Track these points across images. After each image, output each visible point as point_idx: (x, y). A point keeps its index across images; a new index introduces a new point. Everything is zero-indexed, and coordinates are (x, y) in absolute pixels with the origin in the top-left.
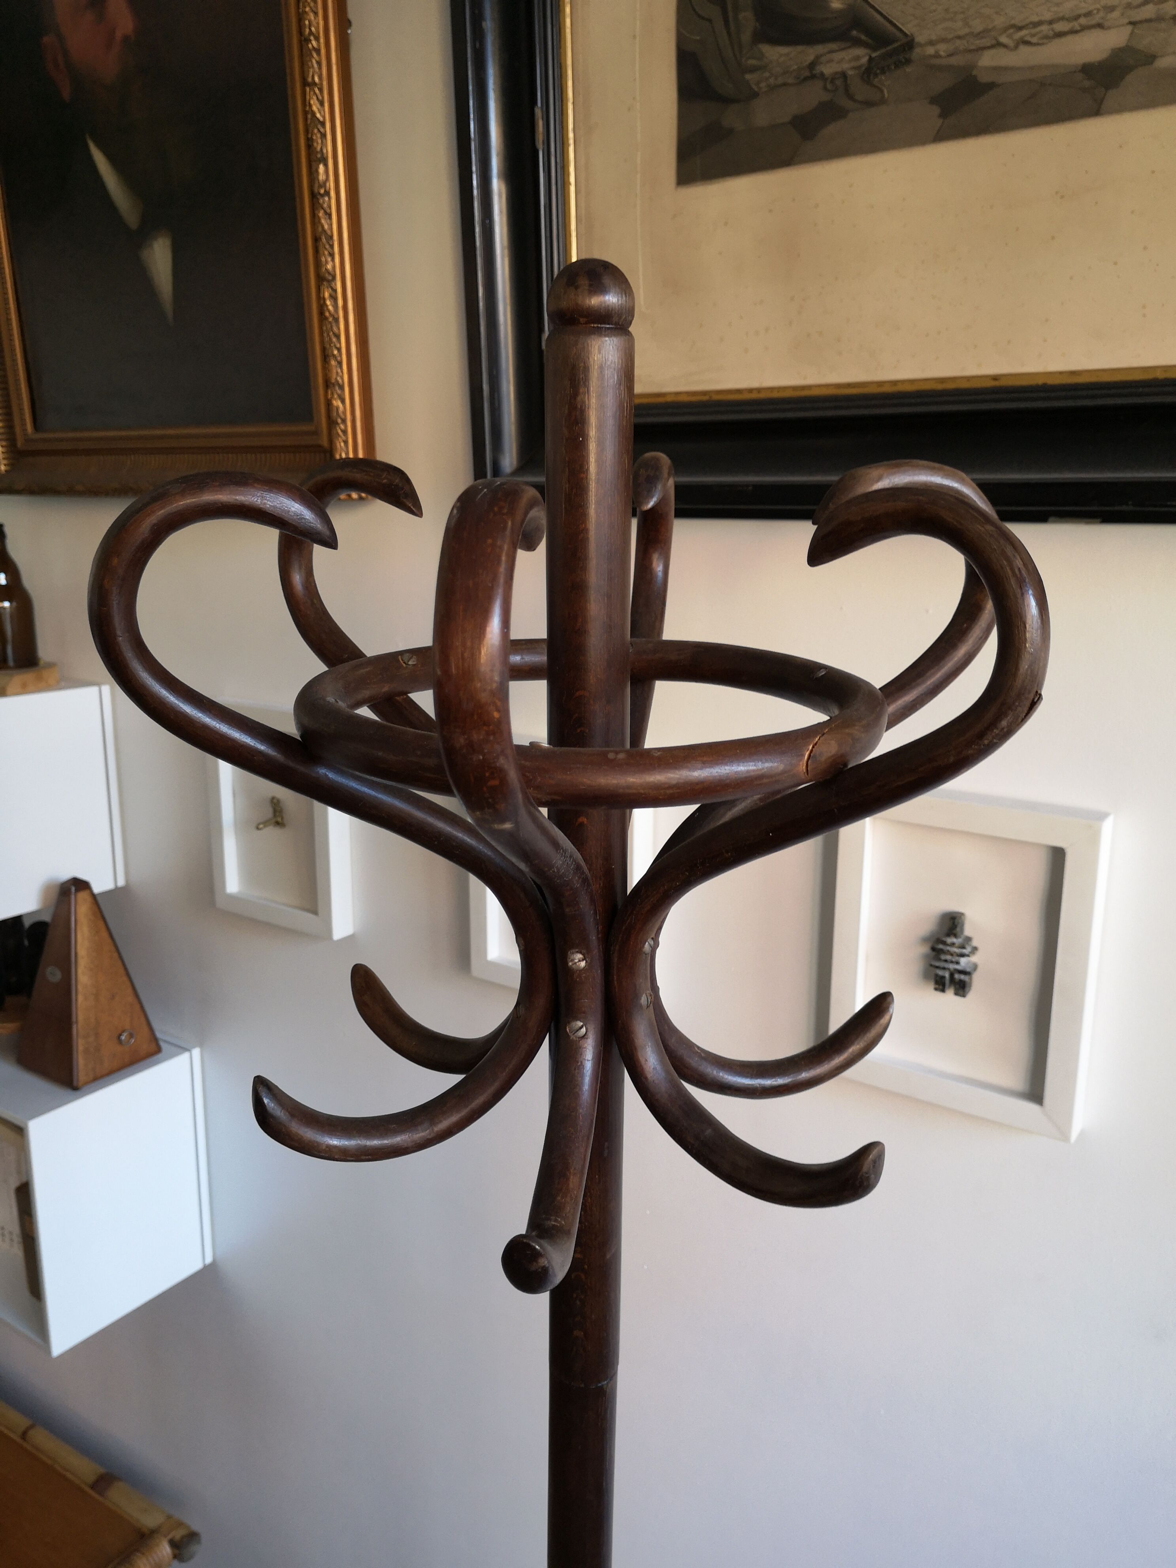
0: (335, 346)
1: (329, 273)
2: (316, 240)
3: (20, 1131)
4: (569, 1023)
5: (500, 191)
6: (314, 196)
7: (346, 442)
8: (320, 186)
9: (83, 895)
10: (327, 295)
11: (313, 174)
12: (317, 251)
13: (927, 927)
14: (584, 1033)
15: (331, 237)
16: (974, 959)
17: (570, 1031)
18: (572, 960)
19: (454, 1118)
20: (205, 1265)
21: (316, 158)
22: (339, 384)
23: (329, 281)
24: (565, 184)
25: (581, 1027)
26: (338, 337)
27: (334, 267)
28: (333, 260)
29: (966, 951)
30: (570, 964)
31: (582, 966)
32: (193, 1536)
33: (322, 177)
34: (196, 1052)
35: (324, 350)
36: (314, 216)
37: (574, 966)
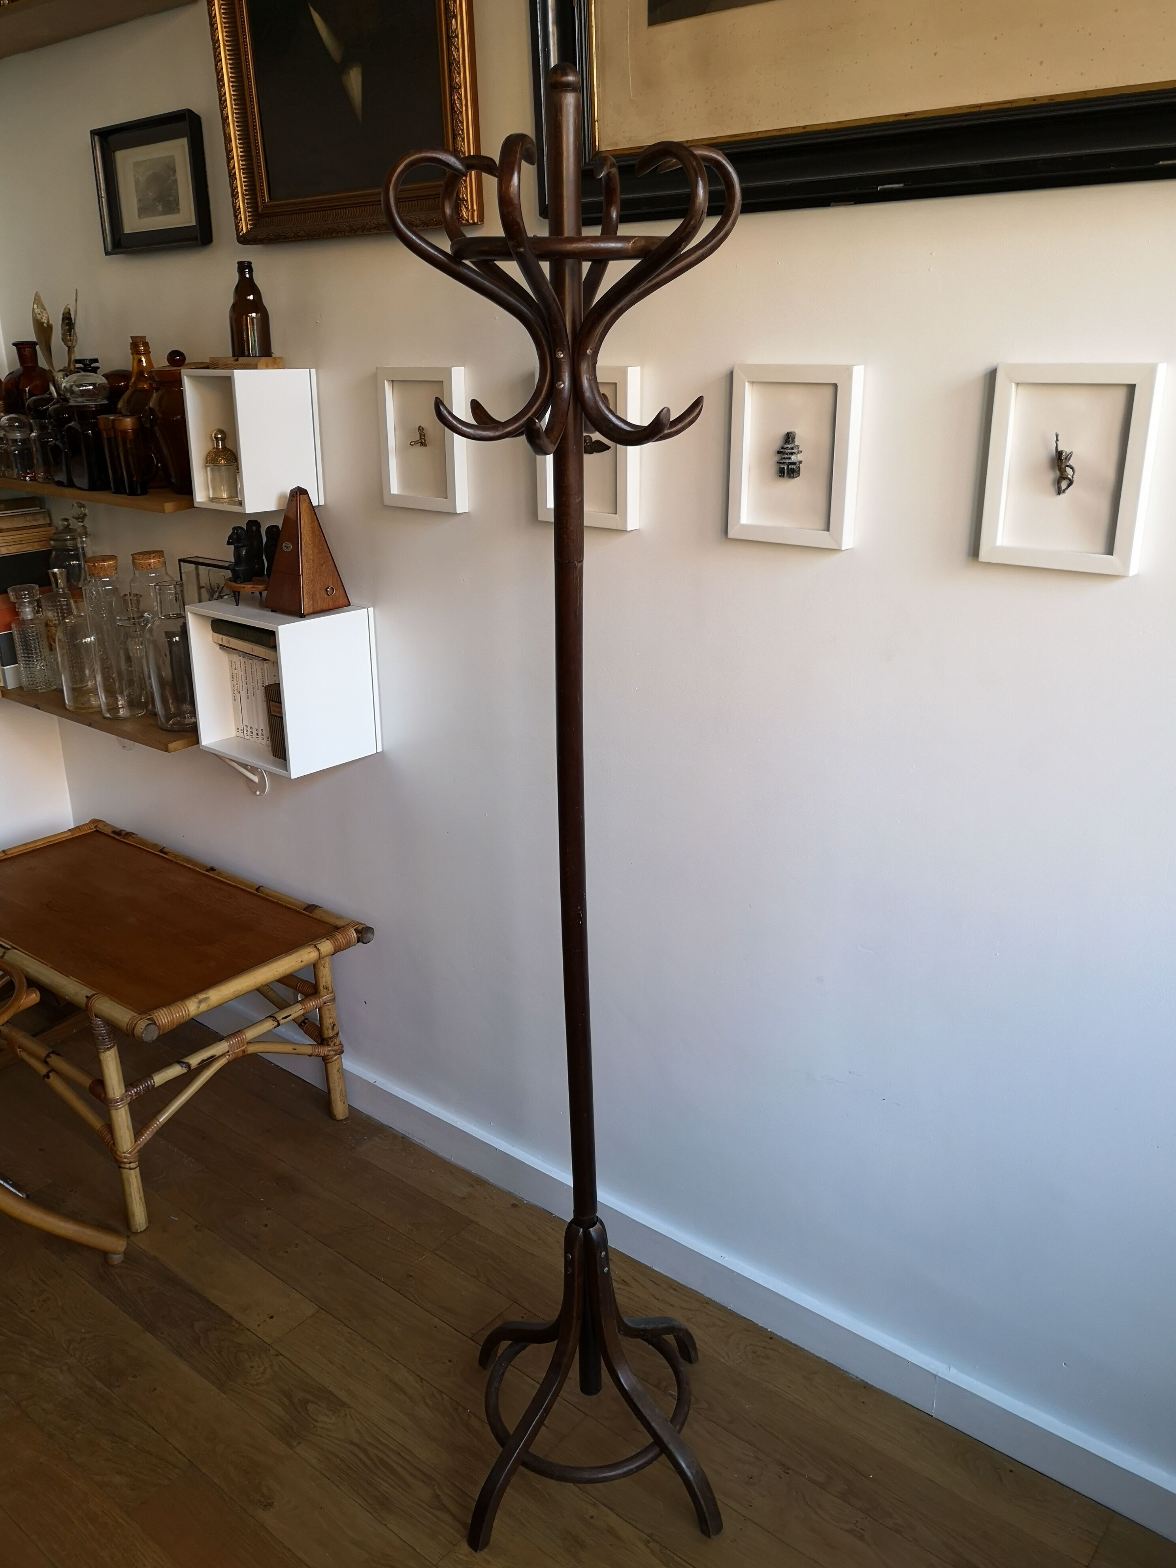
0: (460, 128)
1: (458, 85)
2: (450, 64)
3: (273, 636)
5: (553, 30)
6: (449, 38)
7: (466, 187)
8: (453, 32)
9: (303, 499)
10: (456, 97)
11: (448, 25)
12: (450, 71)
13: (777, 444)
15: (459, 62)
16: (800, 457)
20: (377, 752)
21: (450, 15)
22: (462, 152)
23: (456, 89)
24: (590, 27)
26: (462, 123)
27: (460, 80)
28: (460, 76)
29: (795, 451)
32: (369, 930)
33: (454, 27)
34: (371, 609)
35: (453, 130)
36: (449, 50)
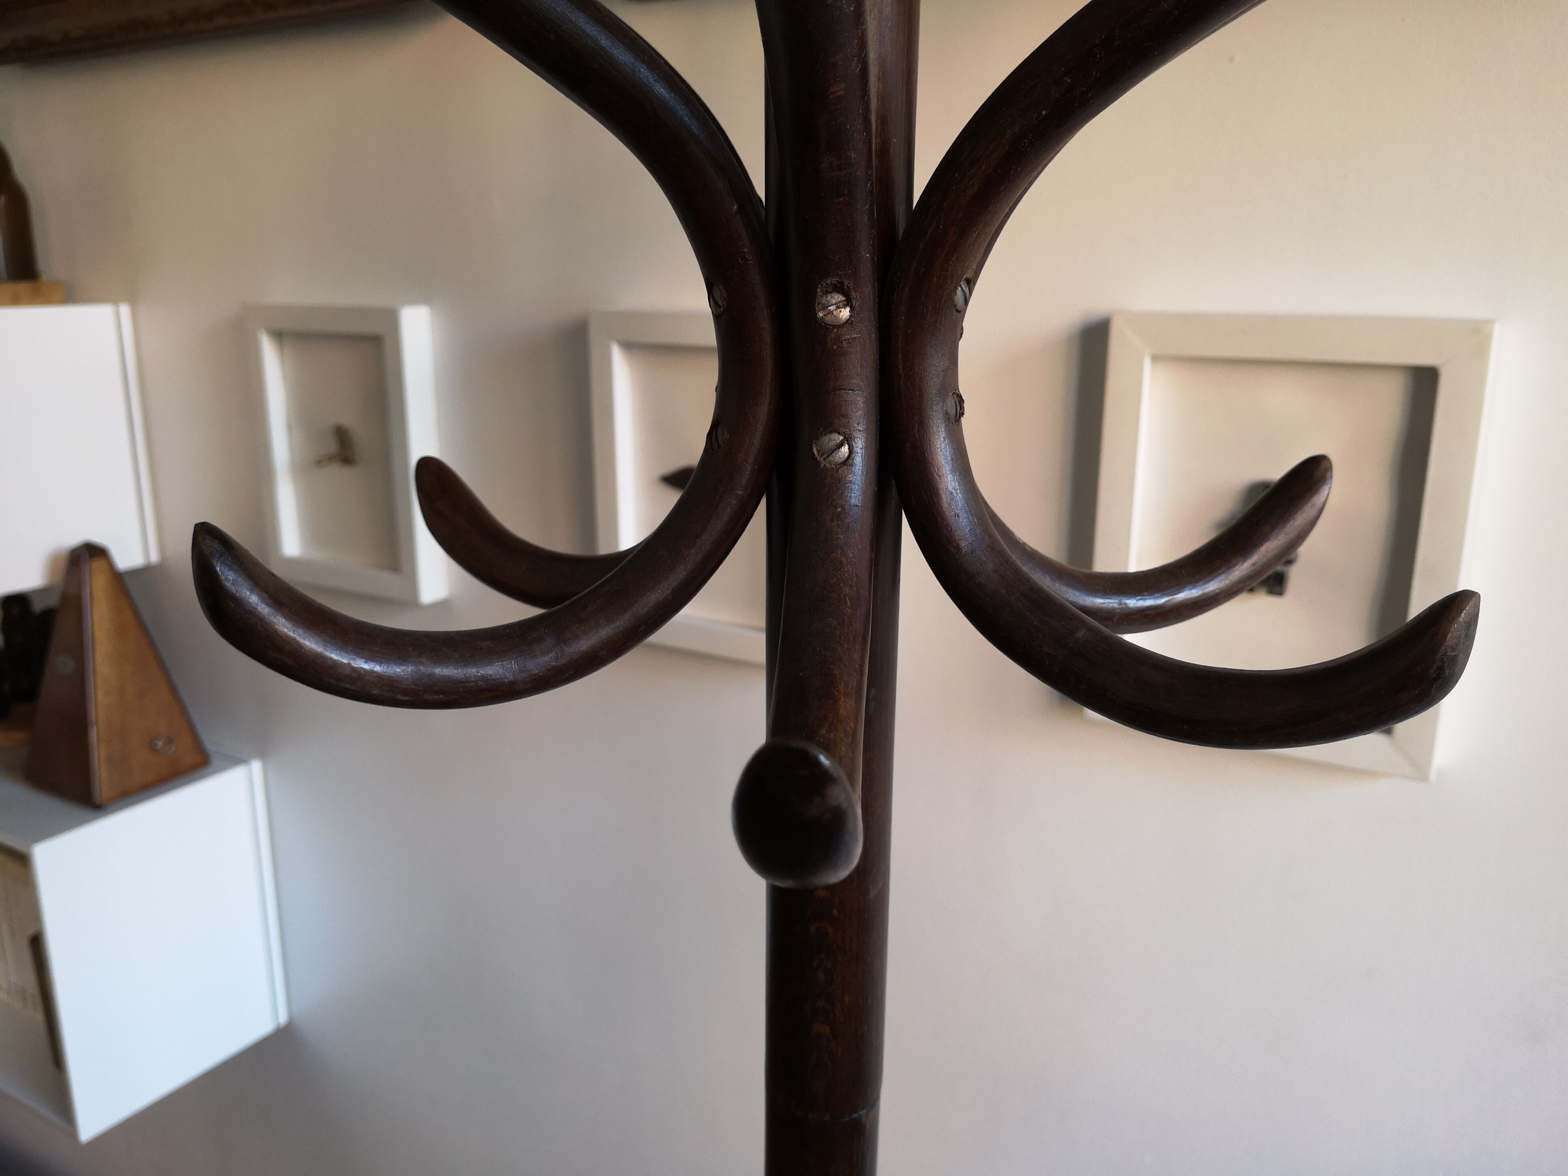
3: (23, 860)
4: (817, 438)
9: (97, 564)
14: (847, 455)
17: (819, 454)
18: (825, 307)
19: (604, 632)
20: (278, 1025)
25: (841, 445)
30: (821, 314)
31: (844, 317)
34: (257, 765)
37: (828, 319)
